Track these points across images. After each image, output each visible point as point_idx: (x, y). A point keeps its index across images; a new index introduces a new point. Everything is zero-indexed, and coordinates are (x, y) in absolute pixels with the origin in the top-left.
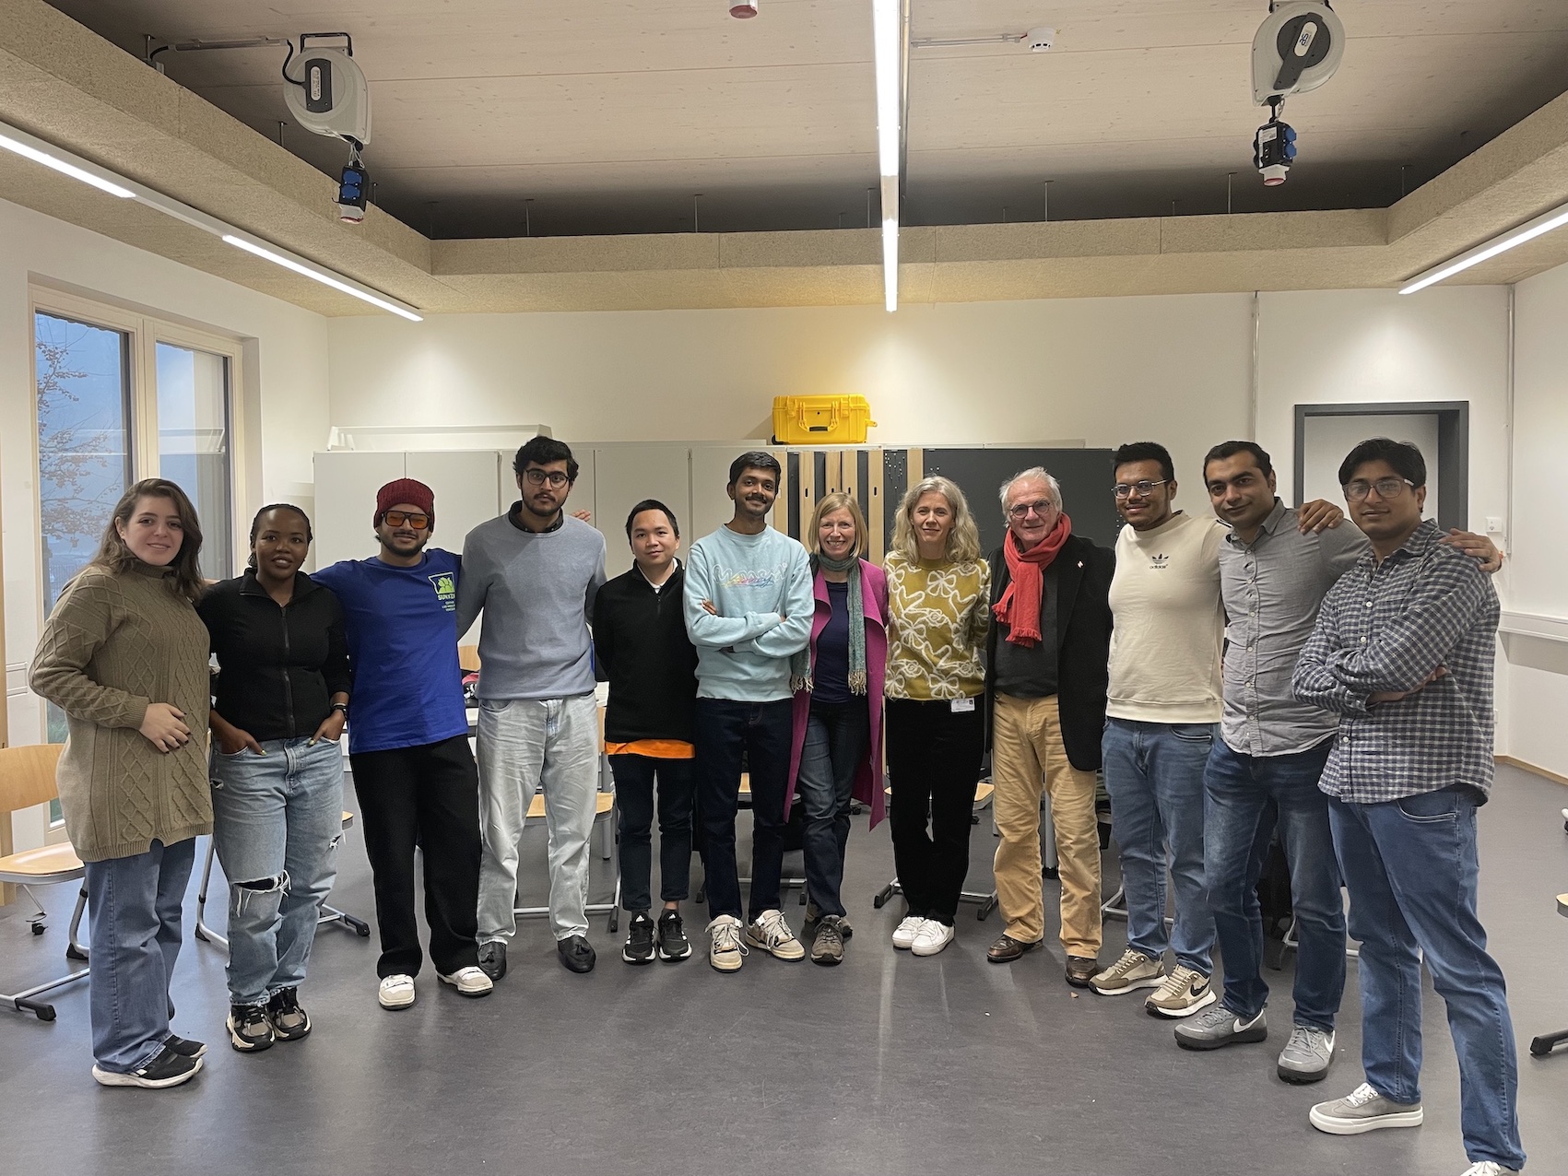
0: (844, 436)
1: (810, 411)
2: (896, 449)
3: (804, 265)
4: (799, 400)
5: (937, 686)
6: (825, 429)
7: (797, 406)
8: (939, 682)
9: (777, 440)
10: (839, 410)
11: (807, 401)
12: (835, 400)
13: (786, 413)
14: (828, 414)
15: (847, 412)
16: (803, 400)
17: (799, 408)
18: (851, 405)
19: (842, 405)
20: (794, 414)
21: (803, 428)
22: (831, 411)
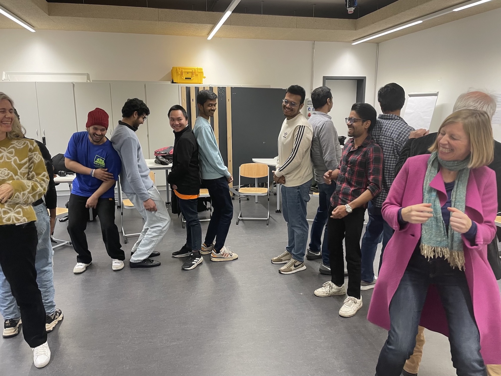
0: (197, 81)
1: (185, 72)
2: (221, 86)
3: (188, 23)
4: (181, 68)
5: (8, 216)
6: (191, 79)
7: (181, 70)
8: (8, 213)
9: (174, 82)
10: (195, 72)
11: (185, 69)
12: (194, 69)
13: (177, 72)
14: (191, 74)
15: (197, 73)
16: (182, 68)
17: (181, 71)
18: (199, 71)
19: (196, 71)
20: (180, 73)
21: (183, 78)
22: (192, 73)
